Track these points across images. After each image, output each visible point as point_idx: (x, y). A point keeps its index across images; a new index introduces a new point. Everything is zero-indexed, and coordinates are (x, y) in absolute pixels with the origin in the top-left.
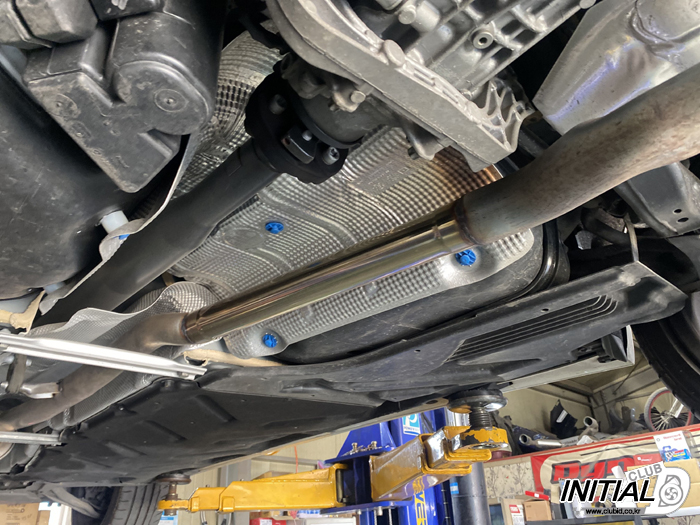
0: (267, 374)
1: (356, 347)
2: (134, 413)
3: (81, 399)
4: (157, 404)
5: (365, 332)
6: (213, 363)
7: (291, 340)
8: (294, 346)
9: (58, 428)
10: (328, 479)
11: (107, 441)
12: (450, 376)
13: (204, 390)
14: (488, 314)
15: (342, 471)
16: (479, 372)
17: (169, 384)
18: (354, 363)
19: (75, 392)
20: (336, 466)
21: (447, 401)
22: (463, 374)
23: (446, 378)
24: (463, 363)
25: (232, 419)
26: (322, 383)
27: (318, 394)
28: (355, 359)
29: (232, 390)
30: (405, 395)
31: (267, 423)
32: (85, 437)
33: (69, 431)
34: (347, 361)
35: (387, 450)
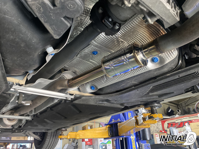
0: (92, 98)
1: (118, 90)
2: (53, 110)
3: (38, 105)
4: (59, 107)
5: (122, 85)
6: (76, 95)
7: (99, 87)
8: (100, 89)
9: (31, 115)
10: (106, 130)
11: (45, 118)
12: (146, 98)
13: (73, 103)
14: (160, 78)
15: (110, 127)
16: (154, 97)
17: (63, 101)
18: (117, 94)
19: (37, 103)
20: (108, 126)
21: (144, 106)
22: (149, 98)
23: (144, 99)
24: (150, 94)
25: (80, 112)
26: (107, 101)
27: (106, 104)
28: (118, 93)
29: (81, 103)
30: (132, 104)
31: (90, 113)
32: (39, 117)
33: (34, 115)
34: (116, 94)
35: (123, 121)
